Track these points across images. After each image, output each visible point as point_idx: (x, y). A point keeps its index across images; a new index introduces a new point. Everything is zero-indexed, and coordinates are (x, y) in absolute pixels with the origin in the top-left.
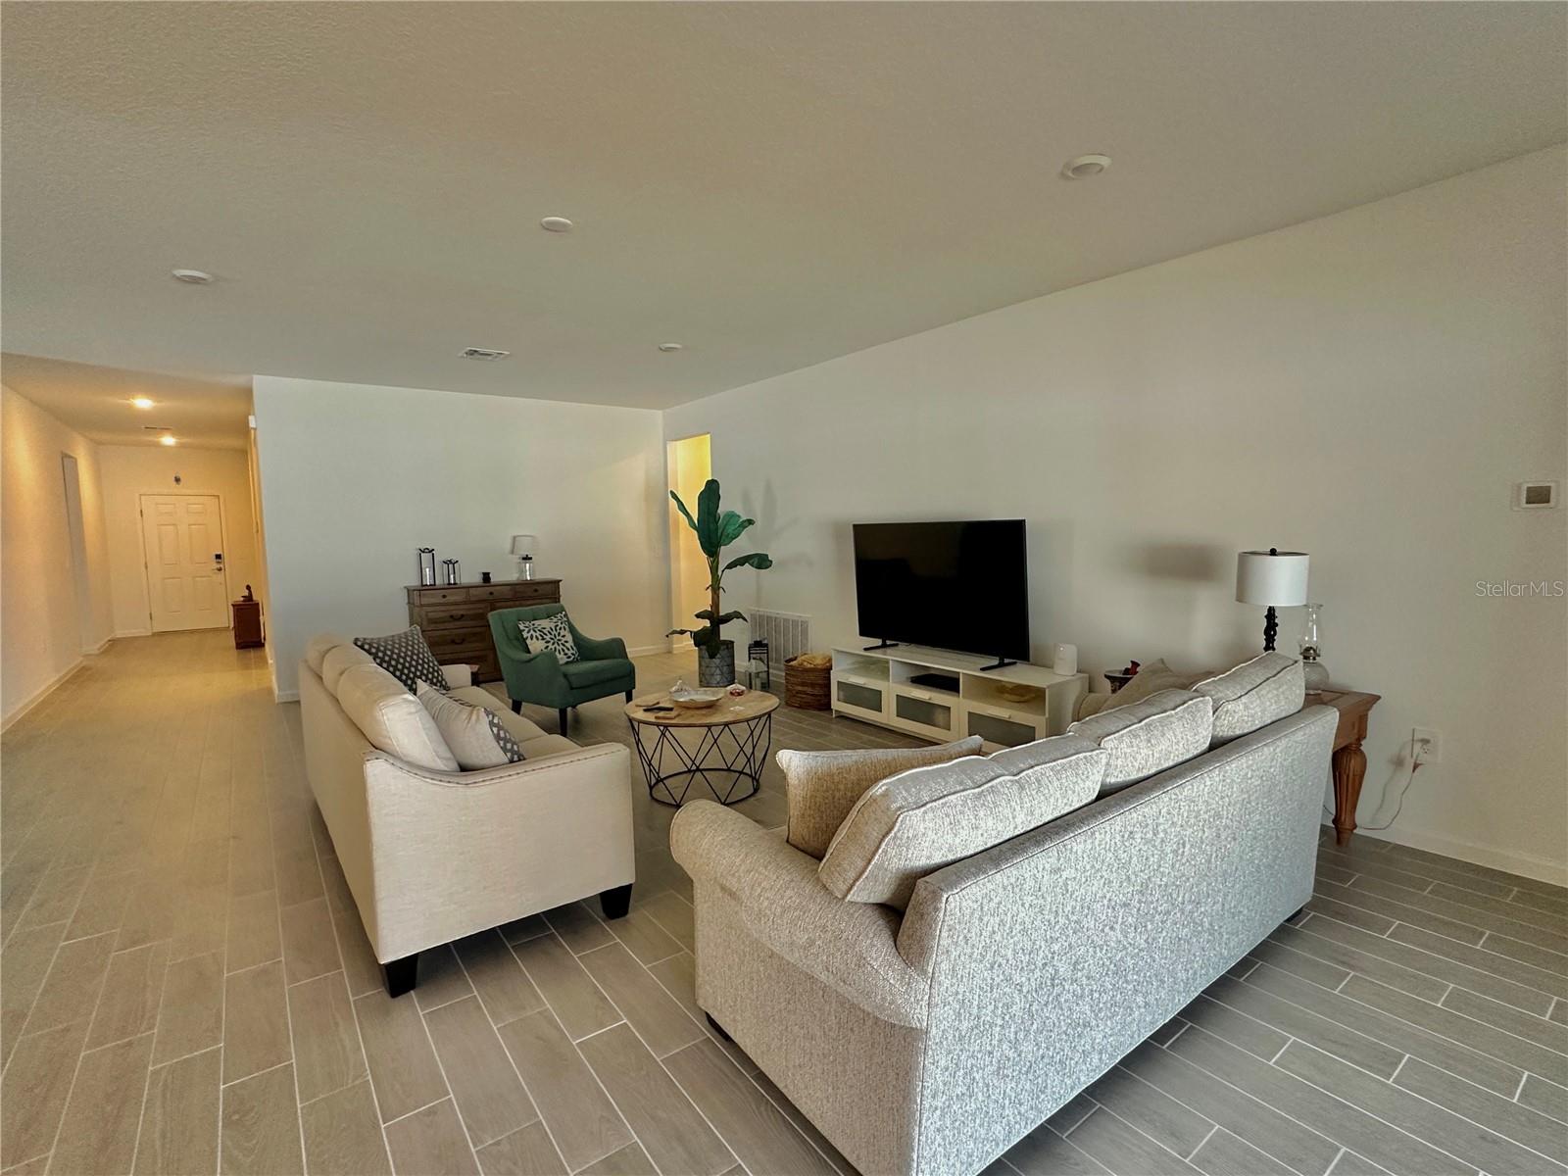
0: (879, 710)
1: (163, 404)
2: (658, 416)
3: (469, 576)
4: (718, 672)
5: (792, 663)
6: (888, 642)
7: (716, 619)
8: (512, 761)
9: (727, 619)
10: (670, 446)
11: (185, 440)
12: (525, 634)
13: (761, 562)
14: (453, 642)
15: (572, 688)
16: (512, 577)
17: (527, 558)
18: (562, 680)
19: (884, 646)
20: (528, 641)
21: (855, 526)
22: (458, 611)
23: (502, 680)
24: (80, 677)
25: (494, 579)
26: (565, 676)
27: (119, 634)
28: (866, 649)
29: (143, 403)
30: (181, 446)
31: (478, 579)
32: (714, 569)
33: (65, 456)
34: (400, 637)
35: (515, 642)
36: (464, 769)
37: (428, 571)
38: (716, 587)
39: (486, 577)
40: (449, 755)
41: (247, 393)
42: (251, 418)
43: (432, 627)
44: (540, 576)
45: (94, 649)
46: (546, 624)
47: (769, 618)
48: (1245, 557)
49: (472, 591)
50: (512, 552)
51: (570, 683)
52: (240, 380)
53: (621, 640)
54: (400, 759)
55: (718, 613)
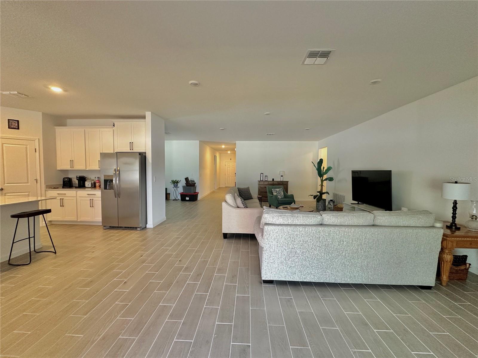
1: (226, 147)
2: (317, 143)
4: (320, 206)
5: (336, 206)
6: (360, 203)
7: (321, 193)
8: (245, 208)
9: (324, 193)
11: (231, 152)
12: (273, 191)
13: (331, 179)
14: (265, 192)
15: (279, 203)
16: (279, 180)
17: (282, 176)
18: (277, 201)
19: (358, 203)
20: (273, 193)
21: (352, 171)
22: (266, 186)
23: (268, 201)
24: (213, 192)
26: (278, 200)
27: (221, 186)
28: (351, 204)
29: (223, 147)
30: (230, 153)
31: (272, 180)
32: (321, 181)
33: (215, 156)
34: (245, 188)
35: (271, 193)
36: (238, 207)
37: (262, 178)
38: (322, 185)
39: (273, 180)
40: (236, 205)
41: (235, 144)
42: (235, 149)
43: (261, 189)
44: (285, 180)
45: (216, 188)
46: (278, 190)
47: (337, 194)
49: (269, 182)
50: (279, 174)
51: (278, 202)
52: (234, 142)
53: (293, 195)
54: (228, 203)
55: (322, 191)
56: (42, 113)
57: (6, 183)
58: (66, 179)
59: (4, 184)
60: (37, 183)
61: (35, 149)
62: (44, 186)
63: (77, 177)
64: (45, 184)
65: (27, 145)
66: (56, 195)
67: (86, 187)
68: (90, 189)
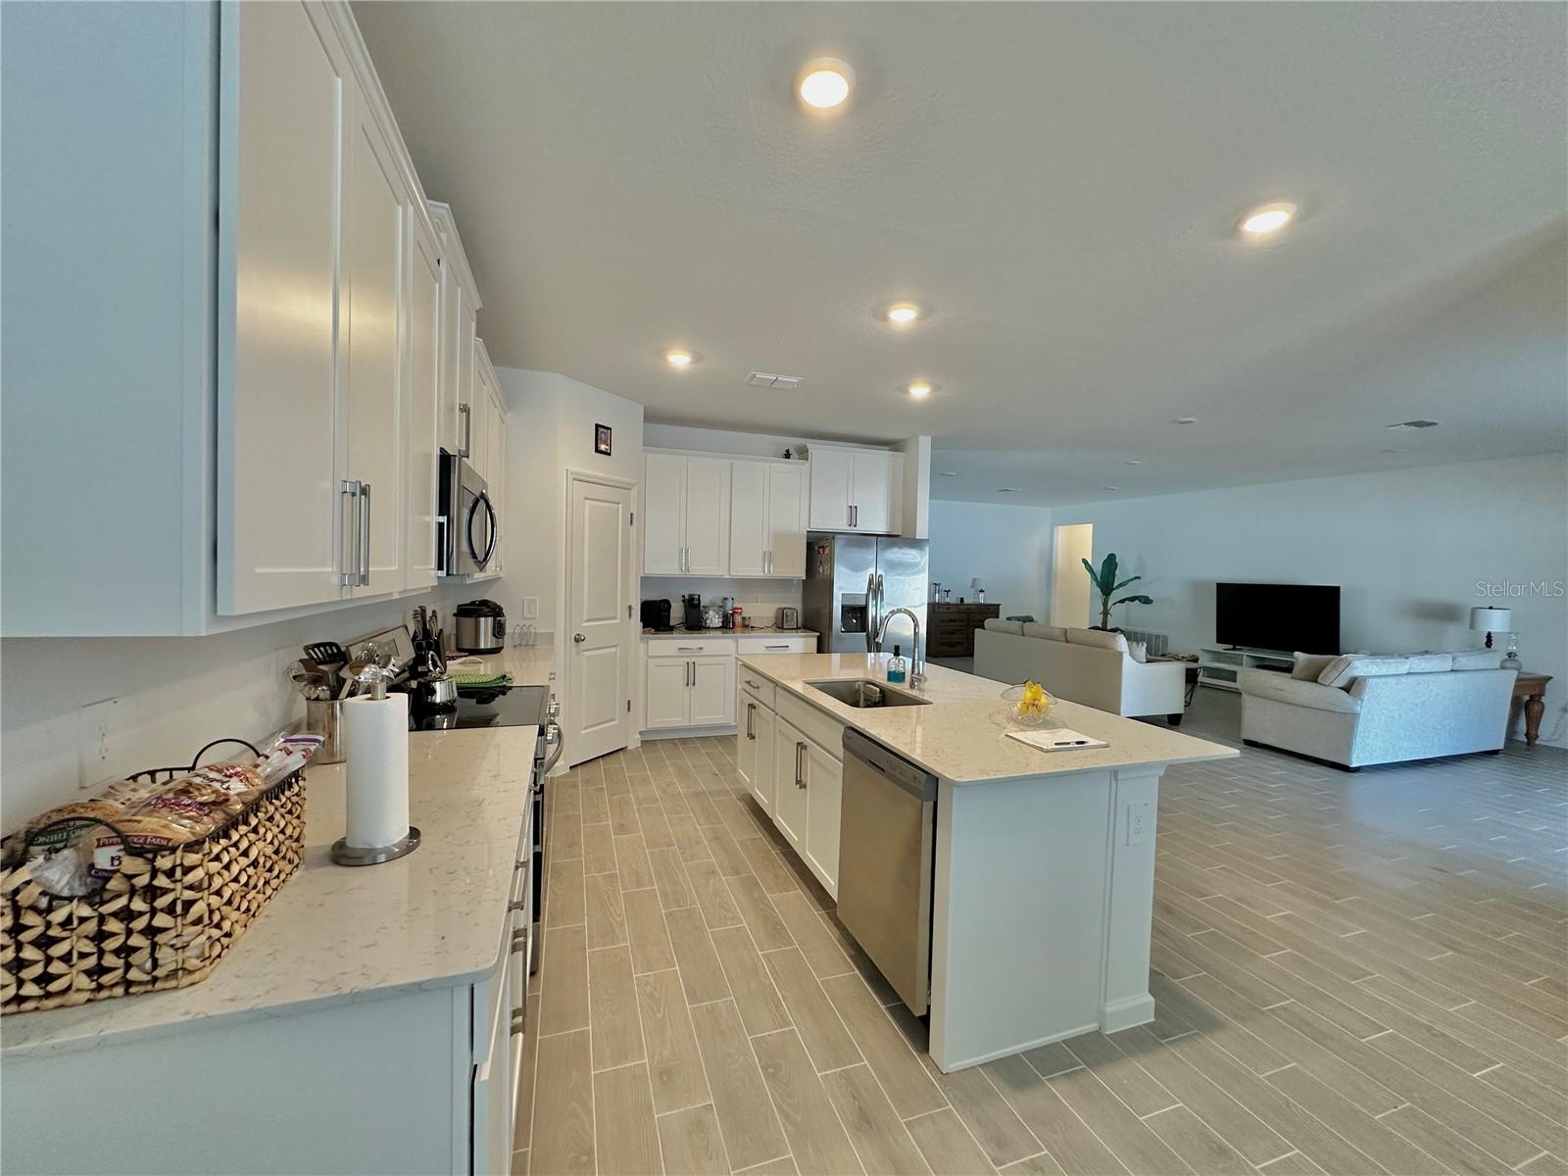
0: (1235, 681)
2: (1048, 511)
3: (952, 599)
10: (1056, 529)
13: (1145, 600)
14: (949, 633)
17: (980, 591)
19: (1237, 648)
21: (1218, 584)
22: (953, 617)
25: (965, 602)
28: (1224, 650)
31: (958, 601)
32: (1105, 604)
37: (937, 595)
38: (1106, 613)
39: (962, 599)
43: (940, 624)
44: (988, 602)
48: (1474, 610)
49: (957, 607)
50: (973, 587)
55: (1106, 627)
56: (644, 407)
57: (585, 619)
58: (663, 605)
59: (583, 621)
60: (629, 617)
61: (630, 515)
62: (639, 626)
63: (684, 599)
64: (641, 620)
65: (619, 503)
66: (675, 652)
67: (709, 628)
68: (718, 633)
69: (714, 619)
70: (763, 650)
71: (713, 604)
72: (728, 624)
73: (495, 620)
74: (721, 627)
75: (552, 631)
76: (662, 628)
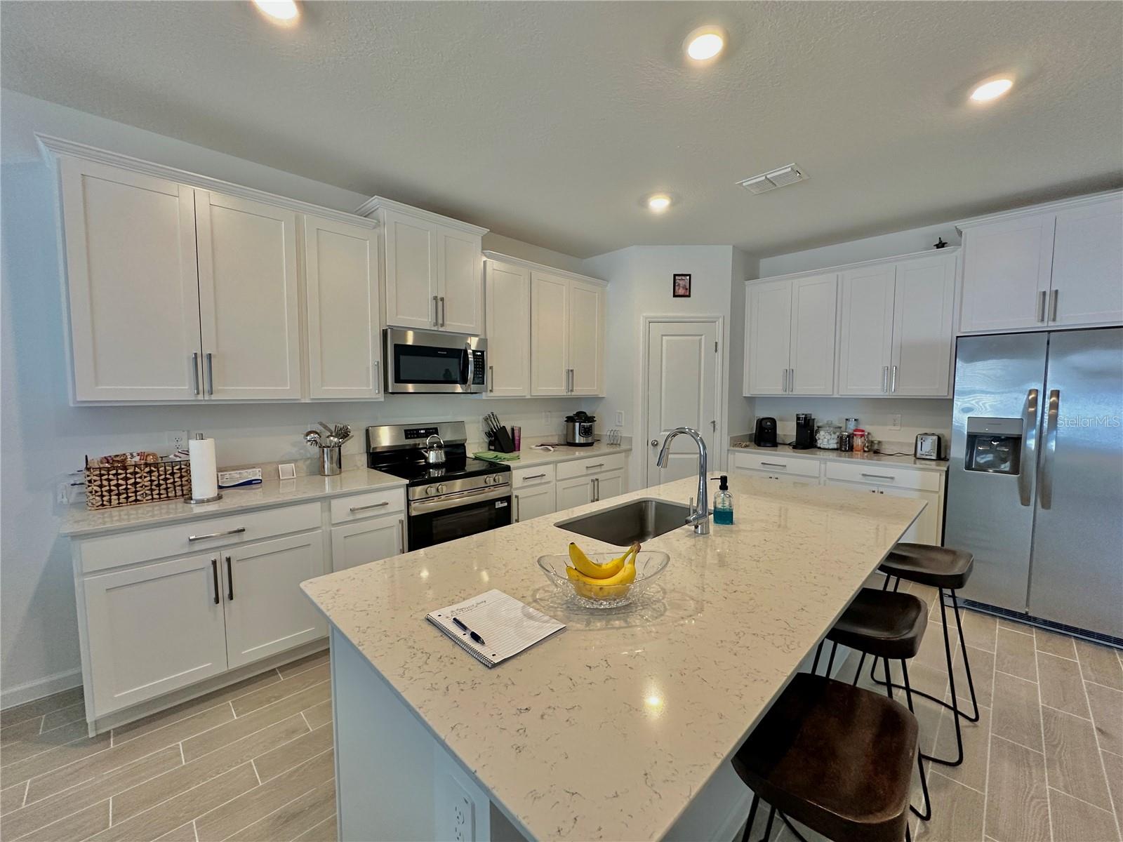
56: (734, 246)
57: (662, 430)
58: (769, 423)
59: (661, 432)
60: (714, 430)
61: (716, 343)
62: (726, 440)
63: (798, 419)
64: (728, 435)
65: (702, 335)
66: (759, 466)
67: (820, 448)
68: (832, 455)
69: (826, 439)
70: (859, 478)
71: (829, 425)
72: (846, 445)
73: (580, 425)
74: (837, 449)
75: (630, 436)
76: (762, 444)
